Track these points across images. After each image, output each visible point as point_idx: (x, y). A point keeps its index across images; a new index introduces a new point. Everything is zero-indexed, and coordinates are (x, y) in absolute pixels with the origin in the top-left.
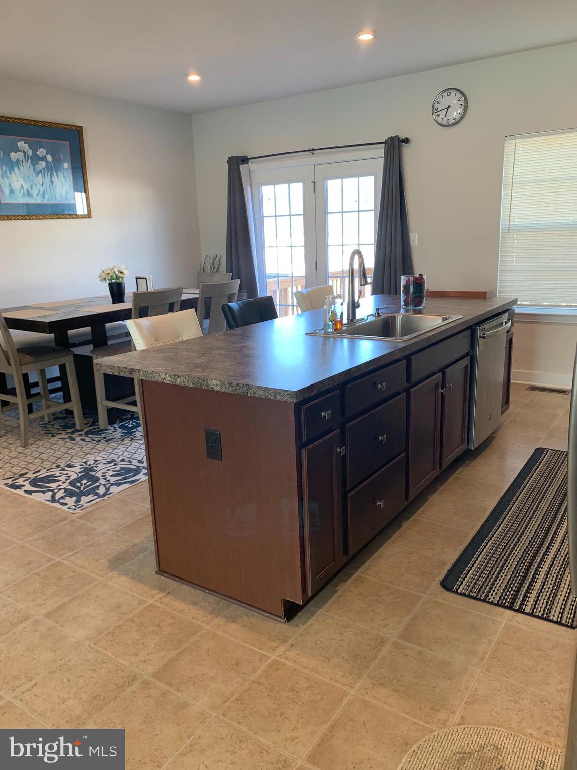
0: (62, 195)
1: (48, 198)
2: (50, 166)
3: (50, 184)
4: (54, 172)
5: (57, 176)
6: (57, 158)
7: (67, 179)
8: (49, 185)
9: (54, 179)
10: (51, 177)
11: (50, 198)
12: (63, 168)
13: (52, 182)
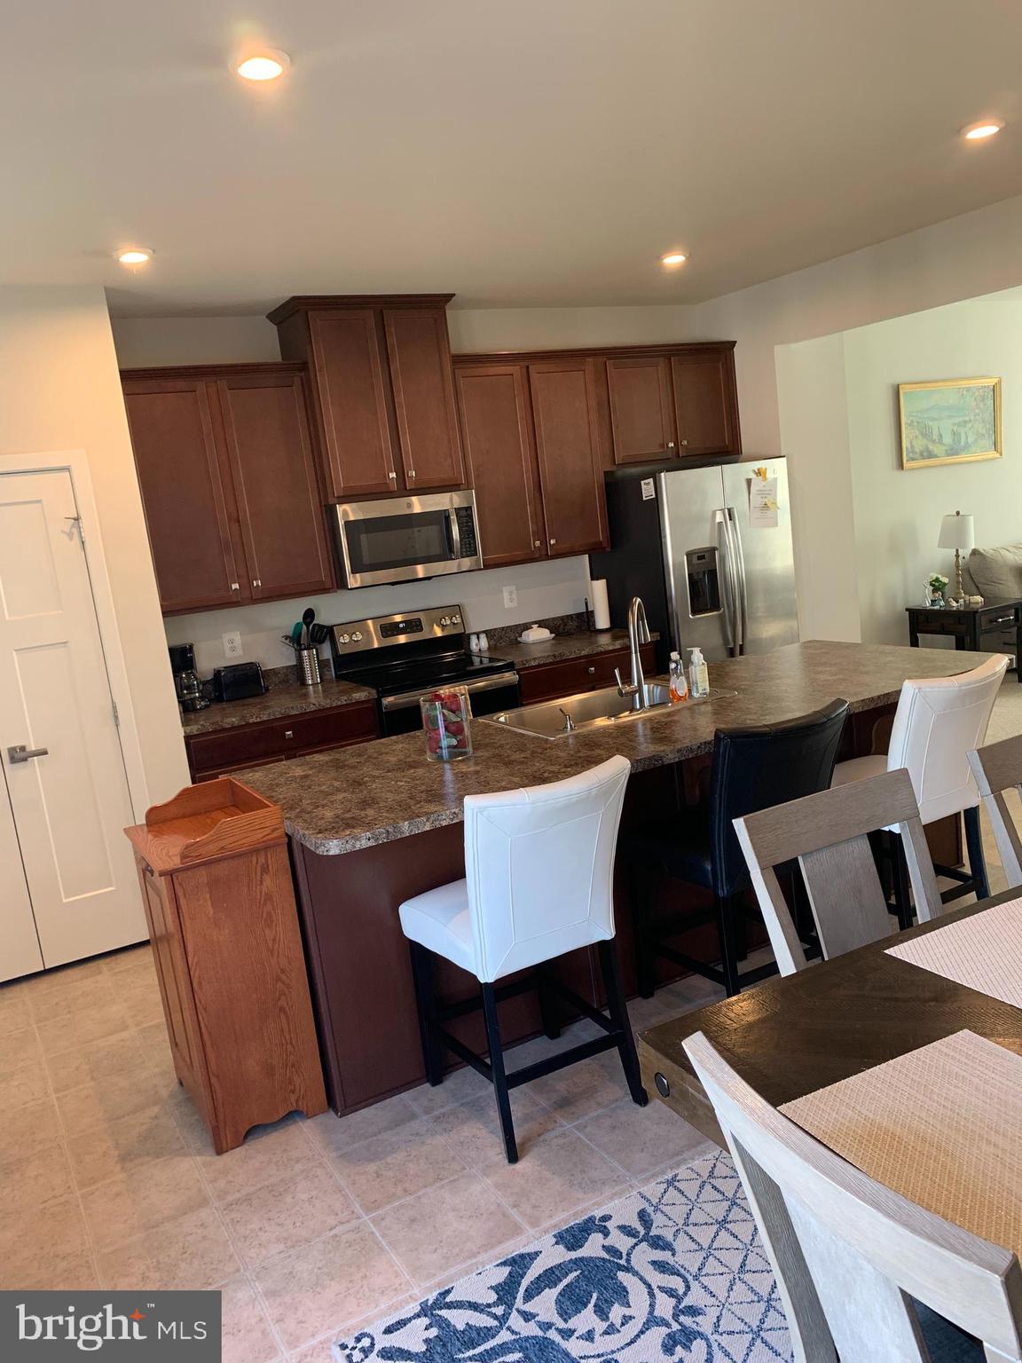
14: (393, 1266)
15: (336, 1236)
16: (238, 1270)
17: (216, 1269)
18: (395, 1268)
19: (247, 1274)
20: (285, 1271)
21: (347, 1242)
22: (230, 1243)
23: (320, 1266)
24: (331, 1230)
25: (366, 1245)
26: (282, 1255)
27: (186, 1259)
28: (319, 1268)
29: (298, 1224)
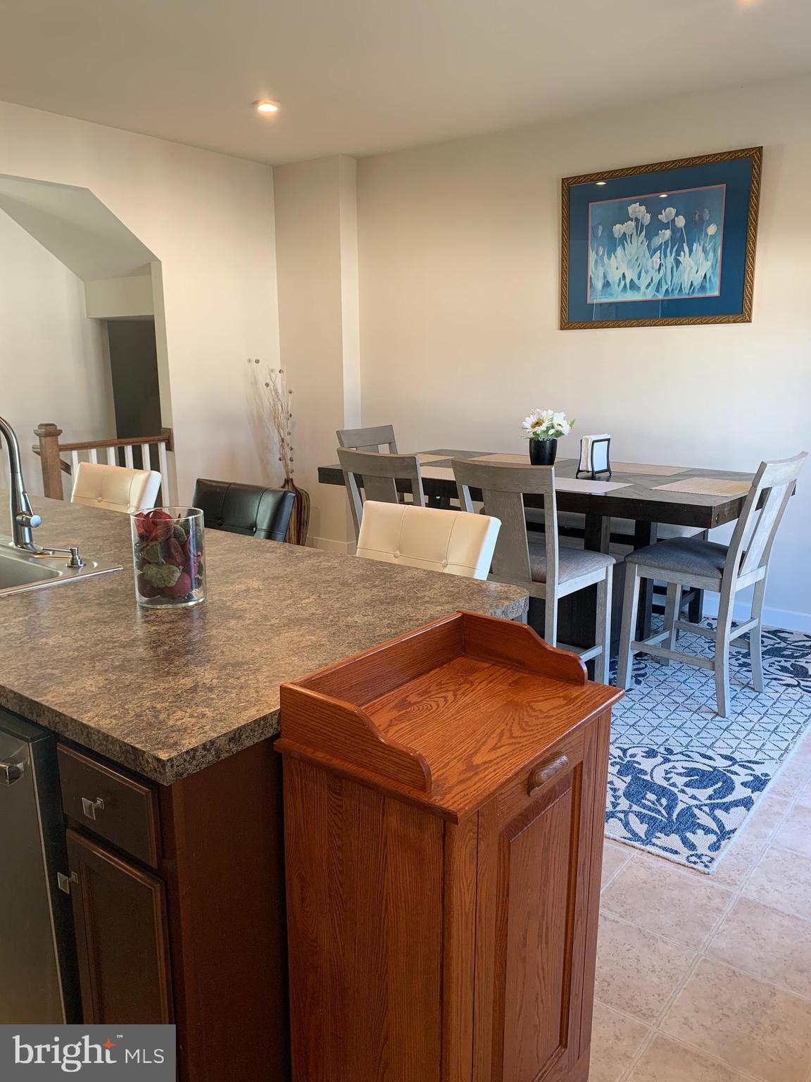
0: (695, 284)
1: (667, 290)
2: (678, 235)
3: (674, 265)
4: (685, 245)
5: (691, 251)
6: (697, 218)
7: (711, 254)
8: (672, 268)
9: (685, 258)
10: (678, 254)
11: (670, 290)
12: (706, 234)
13: (678, 263)
14: (624, 872)
15: (621, 916)
16: (705, 961)
17: (718, 978)
18: (625, 870)
19: (702, 952)
20: (678, 930)
21: (623, 906)
22: (684, 987)
23: (657, 911)
24: (617, 922)
25: (616, 894)
26: (666, 939)
27: (729, 1009)
28: (659, 910)
29: (628, 947)
